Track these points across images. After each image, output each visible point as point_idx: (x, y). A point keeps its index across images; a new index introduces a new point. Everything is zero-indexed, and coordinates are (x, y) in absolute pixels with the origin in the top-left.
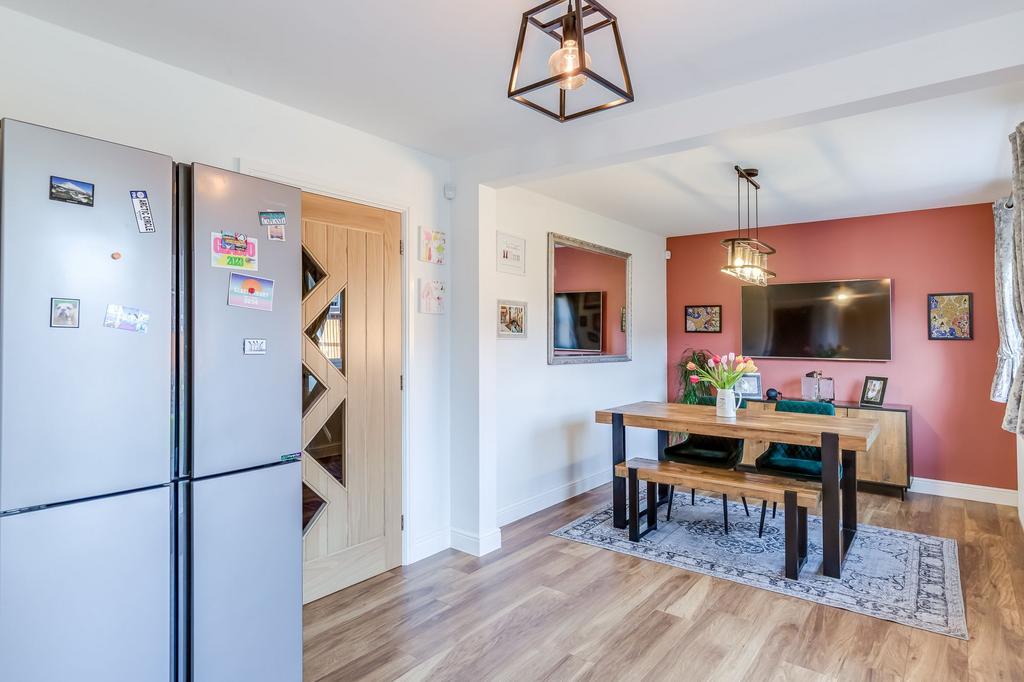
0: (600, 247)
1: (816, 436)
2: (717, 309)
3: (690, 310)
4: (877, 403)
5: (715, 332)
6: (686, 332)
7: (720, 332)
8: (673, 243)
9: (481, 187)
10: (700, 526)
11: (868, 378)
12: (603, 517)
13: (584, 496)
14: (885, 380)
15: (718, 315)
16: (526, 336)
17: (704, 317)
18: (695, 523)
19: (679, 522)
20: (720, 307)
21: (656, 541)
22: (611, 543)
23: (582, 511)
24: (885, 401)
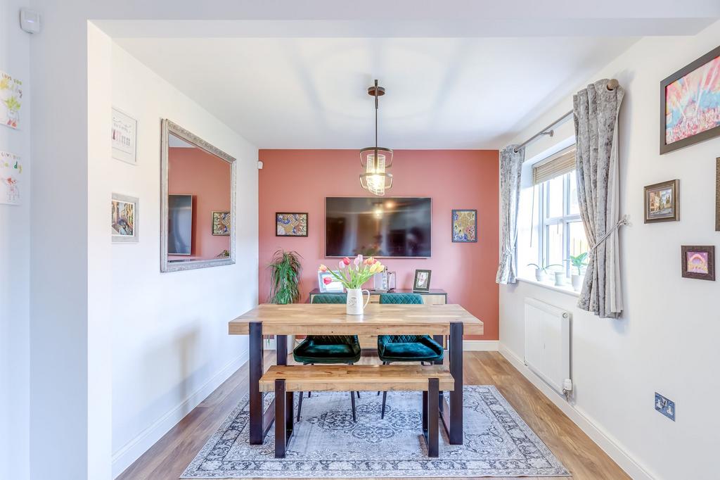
0: (211, 147)
1: (445, 326)
2: (304, 216)
3: (281, 216)
4: (425, 290)
5: (302, 236)
6: (277, 235)
7: (307, 236)
8: (264, 154)
9: (90, 24)
10: (330, 419)
11: (417, 271)
12: (233, 434)
13: (197, 412)
14: (429, 272)
15: (305, 221)
16: (137, 240)
17: (293, 223)
18: (324, 416)
19: (309, 420)
20: (307, 214)
21: (301, 450)
22: (257, 467)
23: (206, 432)
24: (430, 288)
